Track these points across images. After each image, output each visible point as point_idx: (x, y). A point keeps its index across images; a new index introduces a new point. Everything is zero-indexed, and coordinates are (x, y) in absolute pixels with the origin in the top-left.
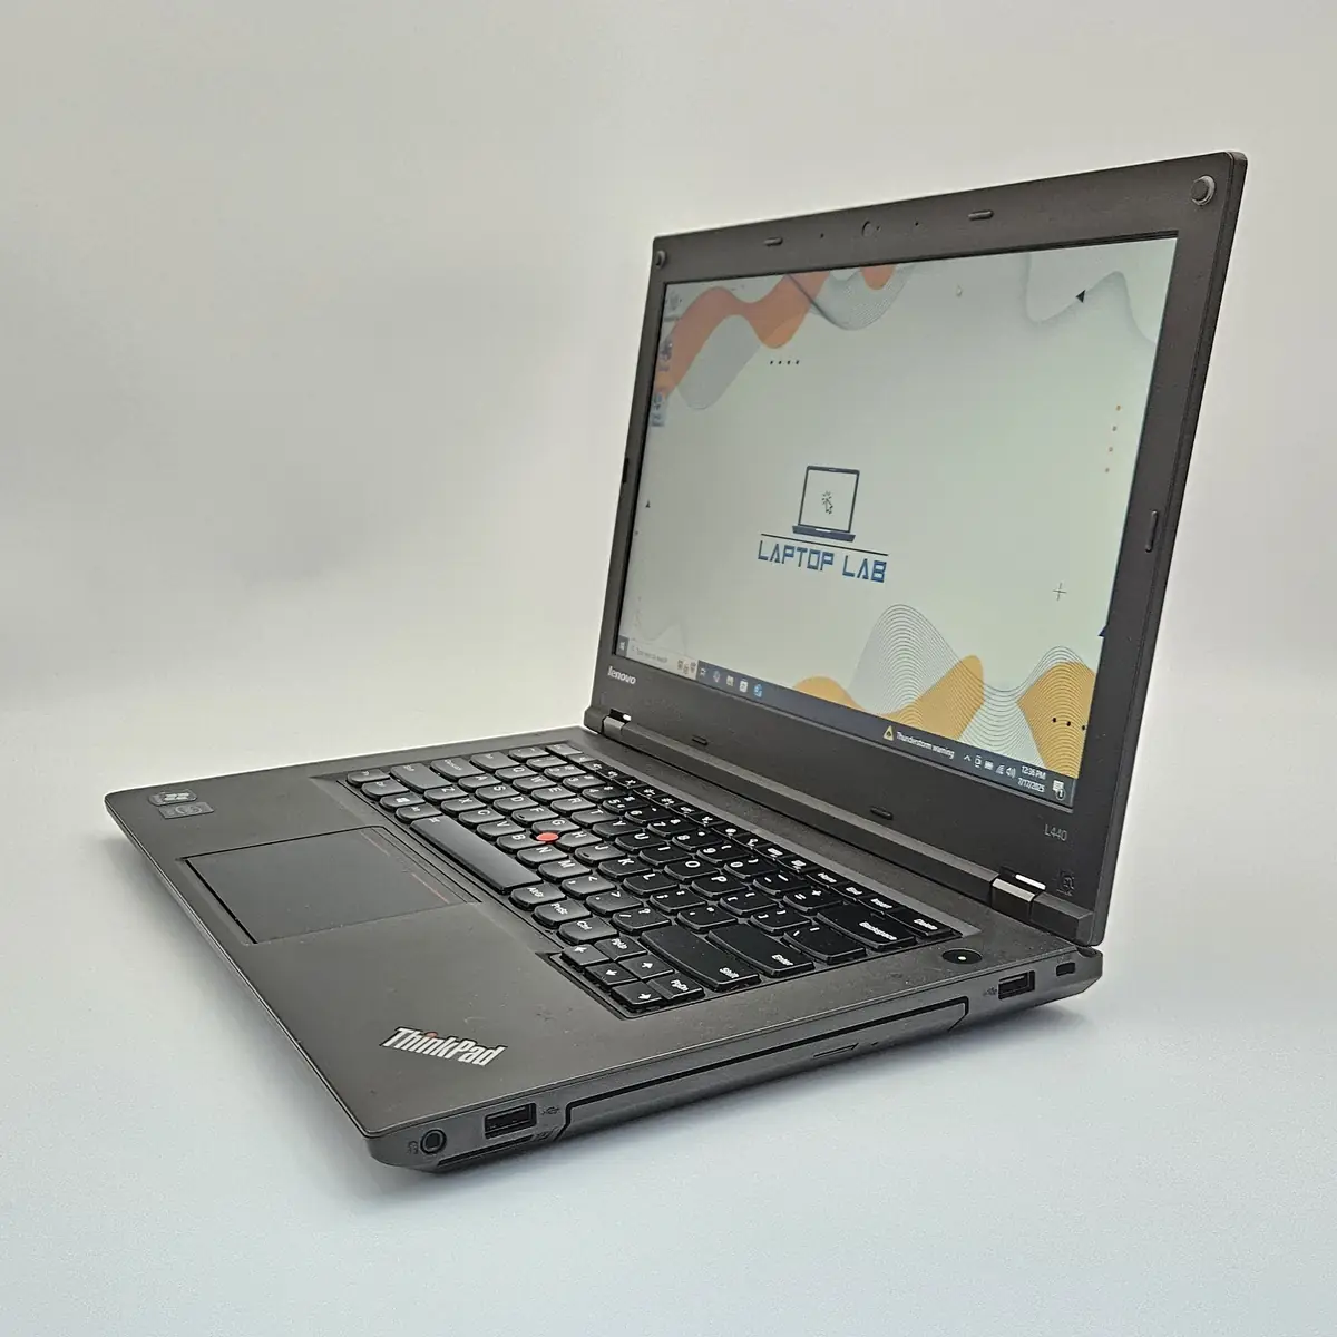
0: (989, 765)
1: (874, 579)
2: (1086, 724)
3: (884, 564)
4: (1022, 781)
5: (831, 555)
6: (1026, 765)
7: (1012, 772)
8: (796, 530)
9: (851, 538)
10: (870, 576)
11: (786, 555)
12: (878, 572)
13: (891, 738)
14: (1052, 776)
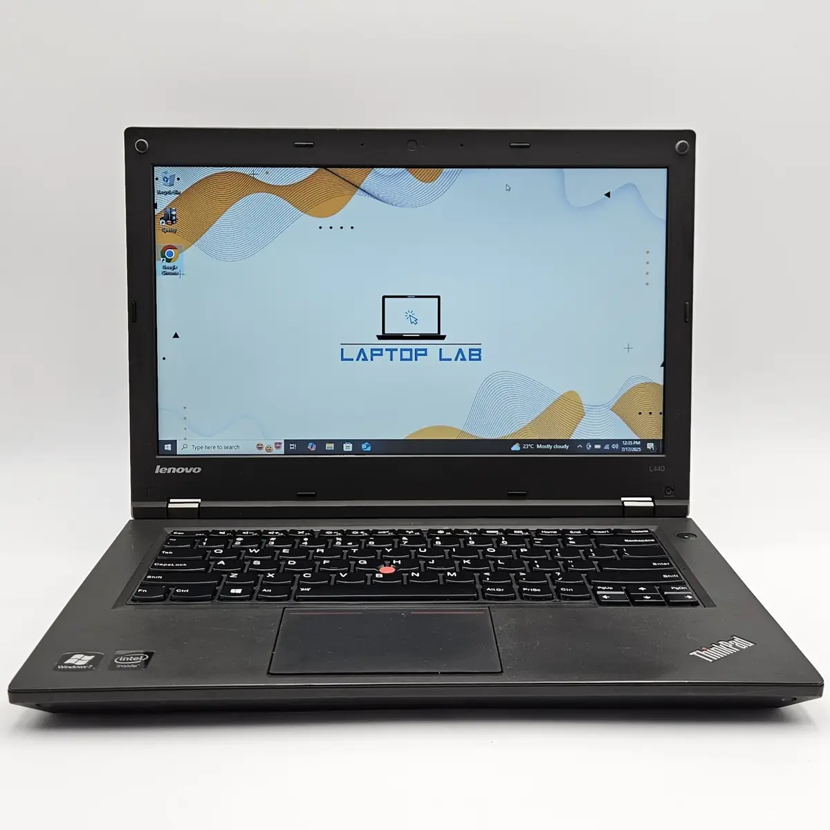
0: (598, 446)
1: (470, 359)
2: (662, 411)
3: (480, 350)
4: (623, 449)
5: (425, 350)
6: (624, 440)
7: (616, 446)
8: (380, 337)
9: (443, 337)
11: (373, 355)
12: (476, 354)
14: (644, 442)
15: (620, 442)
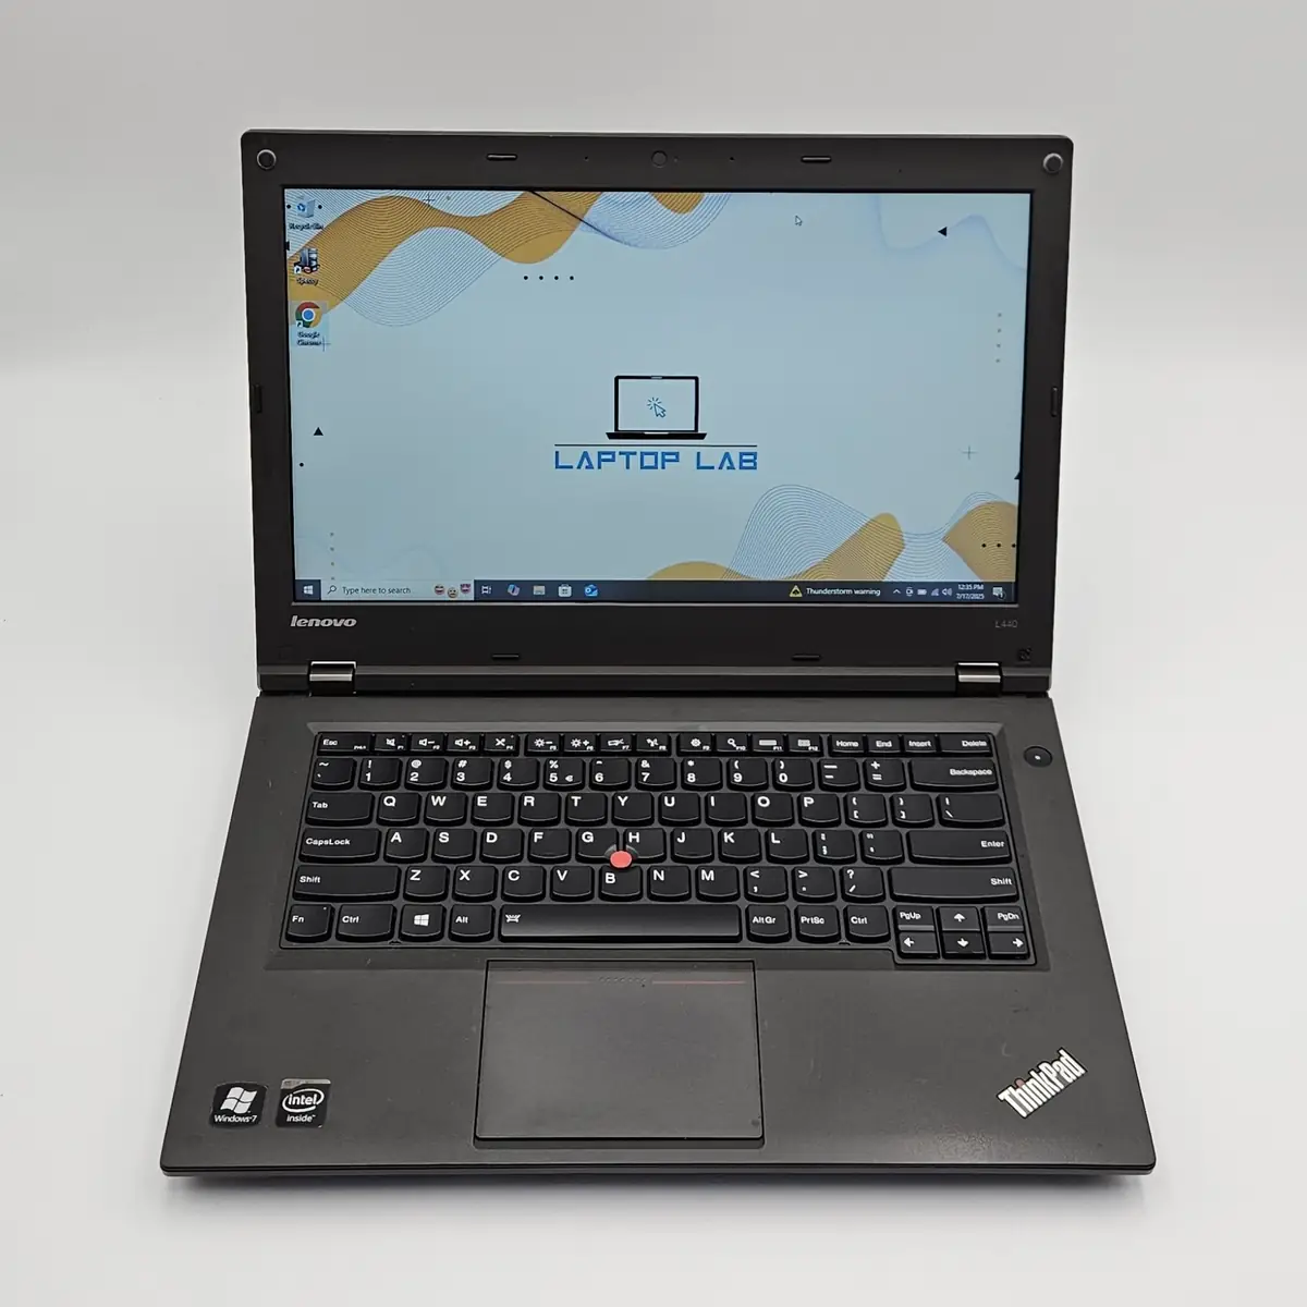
0: (922, 592)
1: (741, 468)
2: (1015, 542)
3: (755, 454)
4: (959, 596)
5: (677, 454)
6: (960, 583)
7: (947, 592)
8: (611, 436)
9: (702, 436)
10: (736, 464)
11: (601, 461)
12: (749, 461)
13: (800, 595)
14: (989, 586)
15: (953, 585)
